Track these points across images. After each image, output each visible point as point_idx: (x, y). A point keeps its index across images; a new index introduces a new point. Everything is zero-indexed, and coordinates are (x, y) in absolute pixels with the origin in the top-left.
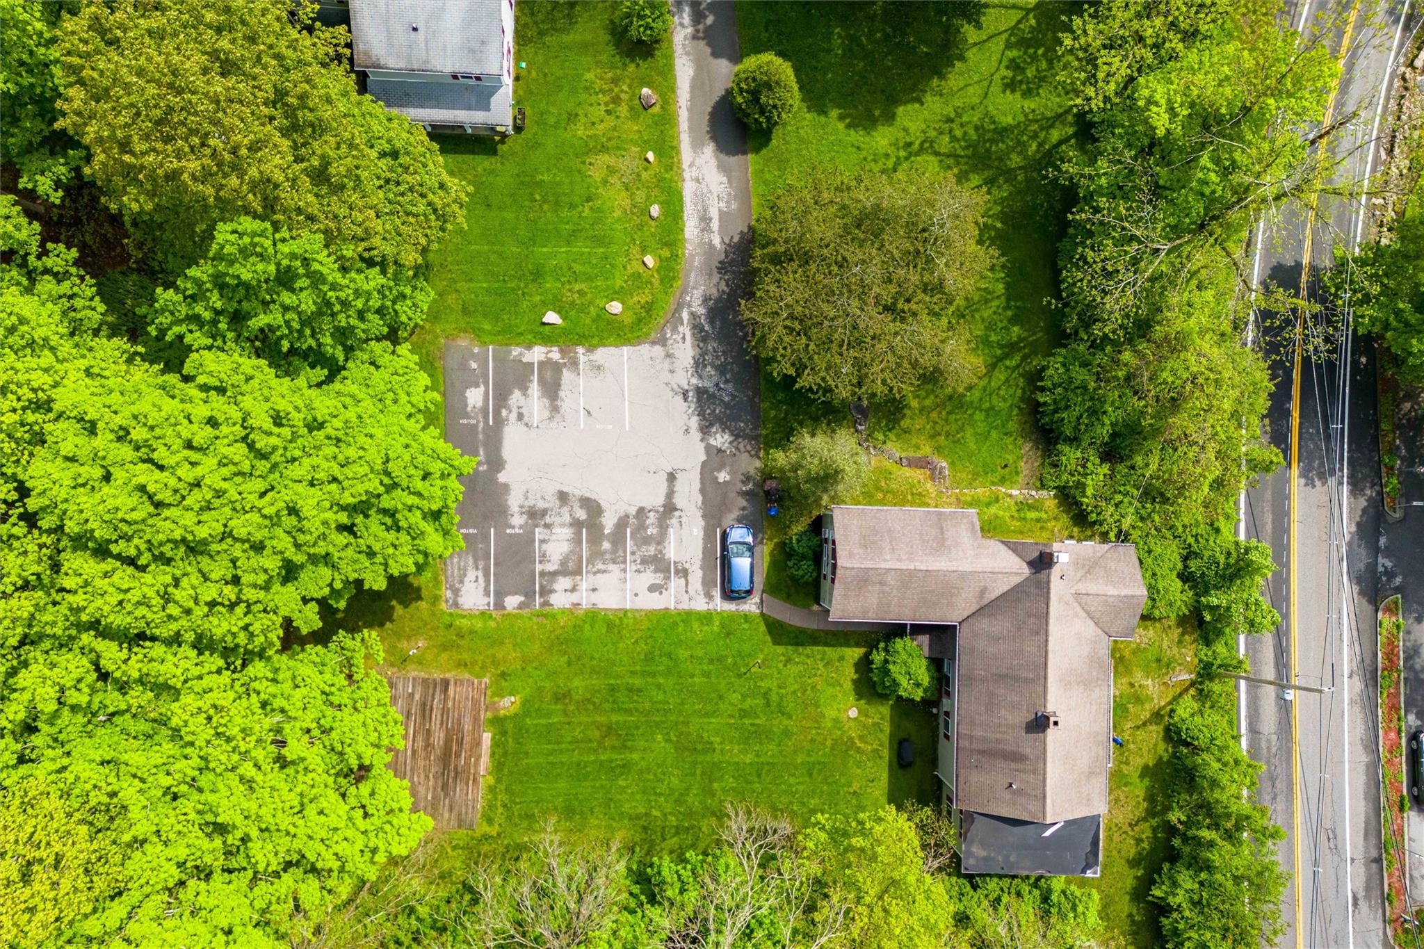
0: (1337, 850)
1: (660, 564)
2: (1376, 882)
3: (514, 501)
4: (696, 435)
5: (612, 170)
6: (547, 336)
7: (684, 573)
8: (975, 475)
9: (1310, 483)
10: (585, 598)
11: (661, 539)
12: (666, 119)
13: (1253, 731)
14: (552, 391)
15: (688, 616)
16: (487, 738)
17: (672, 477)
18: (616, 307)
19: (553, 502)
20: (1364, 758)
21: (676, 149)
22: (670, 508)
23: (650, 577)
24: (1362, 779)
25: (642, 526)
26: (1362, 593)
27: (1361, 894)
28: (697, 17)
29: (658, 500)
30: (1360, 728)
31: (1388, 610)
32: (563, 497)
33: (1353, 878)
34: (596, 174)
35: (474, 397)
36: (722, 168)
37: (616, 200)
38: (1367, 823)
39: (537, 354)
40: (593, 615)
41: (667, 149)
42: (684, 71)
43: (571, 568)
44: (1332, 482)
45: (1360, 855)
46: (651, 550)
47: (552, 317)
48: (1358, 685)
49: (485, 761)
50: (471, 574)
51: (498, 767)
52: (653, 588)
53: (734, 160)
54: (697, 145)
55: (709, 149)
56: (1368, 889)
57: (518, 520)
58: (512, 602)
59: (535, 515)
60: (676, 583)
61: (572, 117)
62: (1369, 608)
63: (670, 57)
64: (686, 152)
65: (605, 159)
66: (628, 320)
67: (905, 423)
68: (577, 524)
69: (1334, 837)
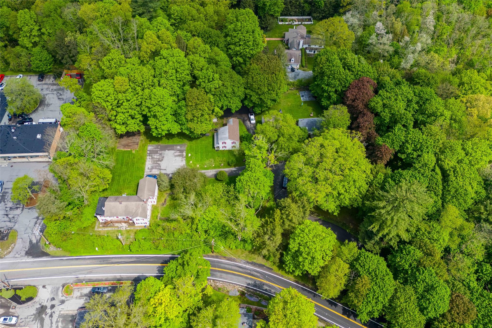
0: (88, 273)
1: (152, 168)
2: (80, 281)
3: (163, 152)
4: (171, 172)
5: (211, 161)
6: (187, 155)
7: (150, 171)
8: (163, 211)
9: (158, 268)
10: (148, 160)
11: (156, 169)
12: (219, 167)
13: (113, 258)
14: (179, 156)
15: (144, 172)
16: (129, 150)
17: (165, 170)
18: (191, 162)
19: (162, 156)
20: (104, 278)
21: (215, 169)
22: (161, 169)
23: (150, 167)
24: (100, 278)
25: (158, 166)
26: (136, 278)
27: (78, 278)
28: (234, 171)
29: (162, 168)
30: (110, 278)
31: (132, 282)
32: (164, 157)
33: (81, 276)
34: (211, 160)
35: (179, 147)
36: (212, 175)
37: (207, 162)
38: (92, 279)
39: (184, 154)
40: (145, 161)
41: (215, 168)
42: (227, 169)
43: (152, 158)
44: (158, 272)
45: (86, 278)
46: (154, 167)
47: (190, 155)
48: (118, 277)
49: (126, 150)
50: (153, 148)
51: (125, 151)
52: (148, 168)
53: (214, 176)
54: (216, 171)
55: (215, 173)
56: (79, 280)
57: (160, 152)
58: (149, 152)
59: (161, 154)
60: (149, 170)
61: (219, 157)
62: (132, 279)
63: (229, 168)
64: (214, 170)
65: (213, 160)
66: (189, 164)
67: (172, 201)
68: (159, 159)
69: (90, 273)
